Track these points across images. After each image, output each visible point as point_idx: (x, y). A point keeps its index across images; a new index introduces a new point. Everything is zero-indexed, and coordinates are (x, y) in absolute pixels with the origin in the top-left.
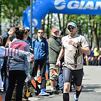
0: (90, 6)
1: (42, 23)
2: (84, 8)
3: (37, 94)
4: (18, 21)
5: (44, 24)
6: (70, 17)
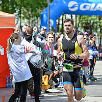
0: (99, 7)
1: (57, 23)
2: (95, 10)
4: (36, 21)
5: (59, 24)
6: (82, 18)
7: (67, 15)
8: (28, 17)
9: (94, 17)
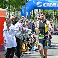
3: (30, 50)
7: (36, 9)
8: (14, 10)
9: (51, 10)
